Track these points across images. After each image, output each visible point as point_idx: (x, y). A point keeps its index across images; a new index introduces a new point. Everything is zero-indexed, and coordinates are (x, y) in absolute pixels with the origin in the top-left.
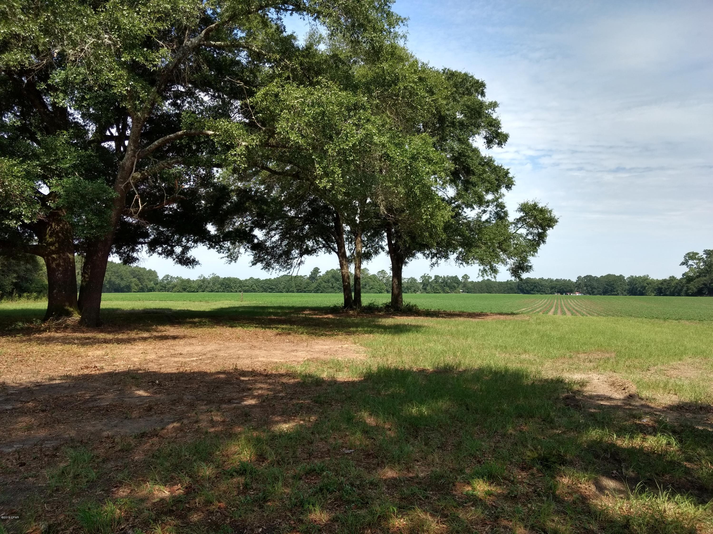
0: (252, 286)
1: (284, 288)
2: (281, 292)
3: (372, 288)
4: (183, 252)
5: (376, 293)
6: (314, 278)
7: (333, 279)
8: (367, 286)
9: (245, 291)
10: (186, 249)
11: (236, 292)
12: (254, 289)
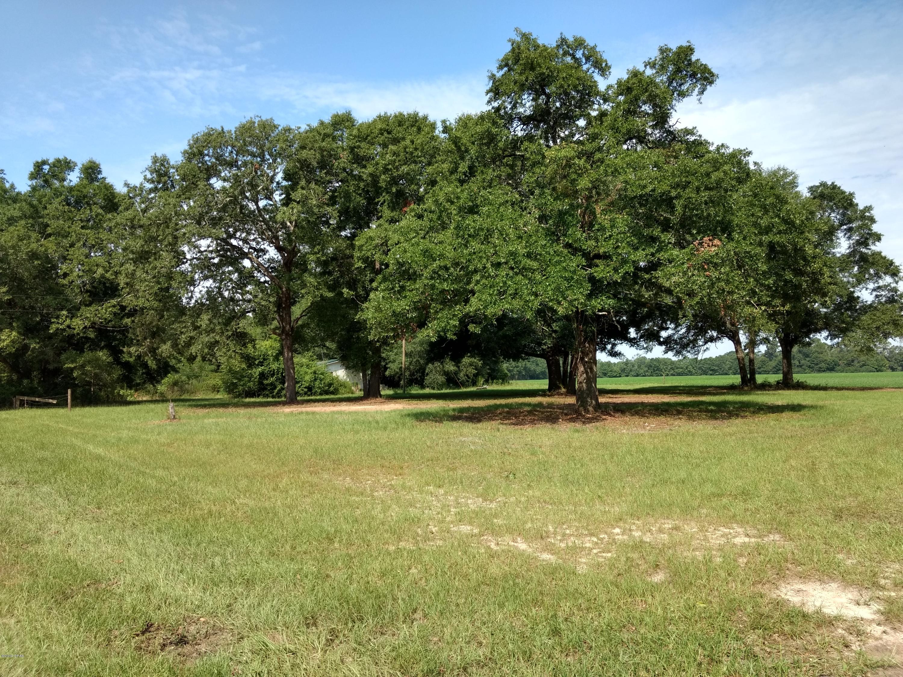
0: (687, 368)
1: (730, 369)
2: (726, 374)
3: (864, 365)
4: (612, 348)
5: (870, 371)
6: (772, 354)
7: (800, 355)
8: (856, 362)
9: (679, 374)
10: (614, 345)
11: (667, 375)
12: (690, 371)
